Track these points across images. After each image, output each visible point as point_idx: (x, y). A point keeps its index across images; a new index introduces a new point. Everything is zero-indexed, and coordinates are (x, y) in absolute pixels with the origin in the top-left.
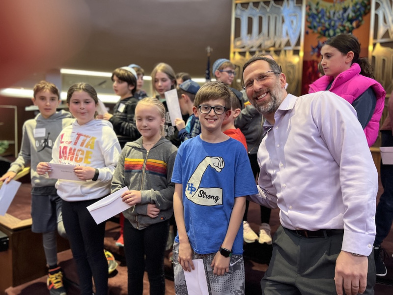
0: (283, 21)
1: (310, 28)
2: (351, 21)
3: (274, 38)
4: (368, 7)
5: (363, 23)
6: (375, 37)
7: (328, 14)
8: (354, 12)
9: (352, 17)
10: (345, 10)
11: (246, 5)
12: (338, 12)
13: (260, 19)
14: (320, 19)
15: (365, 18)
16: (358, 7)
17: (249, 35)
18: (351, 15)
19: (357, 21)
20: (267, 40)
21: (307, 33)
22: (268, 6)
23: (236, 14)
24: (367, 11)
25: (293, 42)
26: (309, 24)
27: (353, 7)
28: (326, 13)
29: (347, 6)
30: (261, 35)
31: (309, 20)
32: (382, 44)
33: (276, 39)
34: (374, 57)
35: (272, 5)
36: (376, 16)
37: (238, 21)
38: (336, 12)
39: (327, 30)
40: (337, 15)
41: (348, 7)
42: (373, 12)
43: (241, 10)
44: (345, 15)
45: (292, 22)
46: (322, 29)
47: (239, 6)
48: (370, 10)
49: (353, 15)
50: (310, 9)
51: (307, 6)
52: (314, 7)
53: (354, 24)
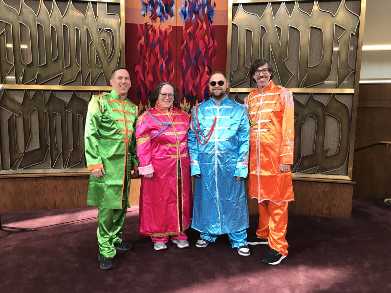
32: (246, 6)
34: (234, 26)
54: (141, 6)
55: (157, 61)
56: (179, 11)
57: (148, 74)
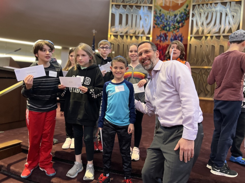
0: (141, 19)
1: (156, 24)
2: (178, 23)
3: (135, 28)
4: (188, 16)
5: (185, 24)
6: (191, 33)
7: (166, 17)
8: (180, 18)
9: (179, 20)
10: (175, 16)
11: (118, 6)
12: (172, 17)
13: (127, 15)
14: (162, 20)
15: (186, 22)
16: (182, 15)
17: (120, 25)
19: (182, 23)
20: (131, 29)
21: (154, 27)
22: (132, 8)
23: (112, 11)
24: (187, 18)
25: (146, 32)
26: (155, 22)
27: (180, 14)
29: (176, 14)
30: (127, 26)
31: (155, 20)
32: (195, 37)
33: (136, 29)
34: (190, 45)
35: (134, 8)
36: (192, 21)
37: (113, 15)
38: (170, 17)
39: (165, 26)
40: (171, 18)
42: (191, 18)
43: (115, 9)
44: (176, 19)
45: (146, 19)
46: (162, 26)
47: (114, 6)
48: (189, 17)
49: (180, 19)
50: (156, 13)
51: (154, 11)
52: (158, 12)
53: (180, 25)
54: (156, 37)
56: (170, 39)
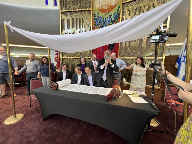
0: (83, 21)
1: (95, 25)
10: (110, 16)
11: (66, 13)
12: (107, 17)
13: (73, 20)
14: (100, 21)
16: (116, 15)
17: (68, 28)
18: (113, 19)
20: (76, 30)
28: (102, 18)
30: (74, 28)
31: (95, 21)
35: (77, 13)
37: (62, 20)
39: (103, 26)
41: (112, 15)
42: (121, 17)
44: (110, 19)
46: (100, 26)
47: (63, 13)
55: (100, 50)
57: (97, 54)
